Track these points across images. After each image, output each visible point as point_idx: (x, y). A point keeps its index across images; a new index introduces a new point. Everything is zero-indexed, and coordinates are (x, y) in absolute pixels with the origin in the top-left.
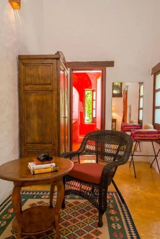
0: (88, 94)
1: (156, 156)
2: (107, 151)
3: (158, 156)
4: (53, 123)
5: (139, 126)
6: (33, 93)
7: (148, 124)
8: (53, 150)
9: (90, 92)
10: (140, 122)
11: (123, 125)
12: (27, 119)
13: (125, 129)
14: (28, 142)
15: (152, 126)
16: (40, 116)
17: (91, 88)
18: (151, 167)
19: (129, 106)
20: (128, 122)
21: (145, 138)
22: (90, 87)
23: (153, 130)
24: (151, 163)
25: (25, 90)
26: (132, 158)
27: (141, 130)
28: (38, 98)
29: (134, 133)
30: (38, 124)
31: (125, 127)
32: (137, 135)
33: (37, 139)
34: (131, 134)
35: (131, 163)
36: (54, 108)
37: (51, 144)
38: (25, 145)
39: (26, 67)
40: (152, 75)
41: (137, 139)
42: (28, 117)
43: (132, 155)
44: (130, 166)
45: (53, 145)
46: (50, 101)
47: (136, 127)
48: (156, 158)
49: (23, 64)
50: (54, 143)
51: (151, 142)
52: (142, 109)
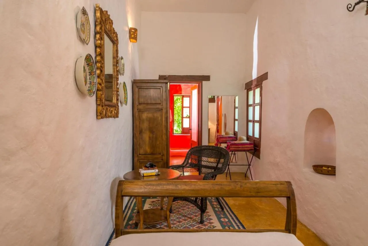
0: (177, 99)
1: (249, 165)
2: (203, 163)
3: (251, 165)
4: (162, 136)
5: (235, 138)
6: (145, 112)
7: (242, 137)
8: (162, 160)
9: (179, 97)
10: (235, 133)
11: (219, 137)
12: (139, 134)
13: (221, 141)
14: (140, 154)
15: (245, 138)
16: (151, 131)
17: (181, 94)
18: (245, 176)
19: (224, 115)
20: (223, 133)
21: (240, 149)
22: (180, 92)
23: (246, 142)
24: (245, 173)
25: (139, 108)
26: (228, 168)
27: (236, 142)
28: (150, 115)
29: (230, 145)
30: (149, 137)
31: (221, 139)
32: (233, 146)
33: (148, 150)
34: (227, 145)
35: (227, 174)
36: (163, 124)
37: (160, 155)
38: (138, 156)
39: (140, 89)
40: (245, 89)
41: (232, 150)
42: (141, 132)
43: (229, 165)
44: (226, 176)
45: (162, 156)
46: (160, 118)
47: (231, 139)
48: (249, 167)
49: (137, 87)
50: (163, 153)
51: (245, 152)
52: (237, 120)
